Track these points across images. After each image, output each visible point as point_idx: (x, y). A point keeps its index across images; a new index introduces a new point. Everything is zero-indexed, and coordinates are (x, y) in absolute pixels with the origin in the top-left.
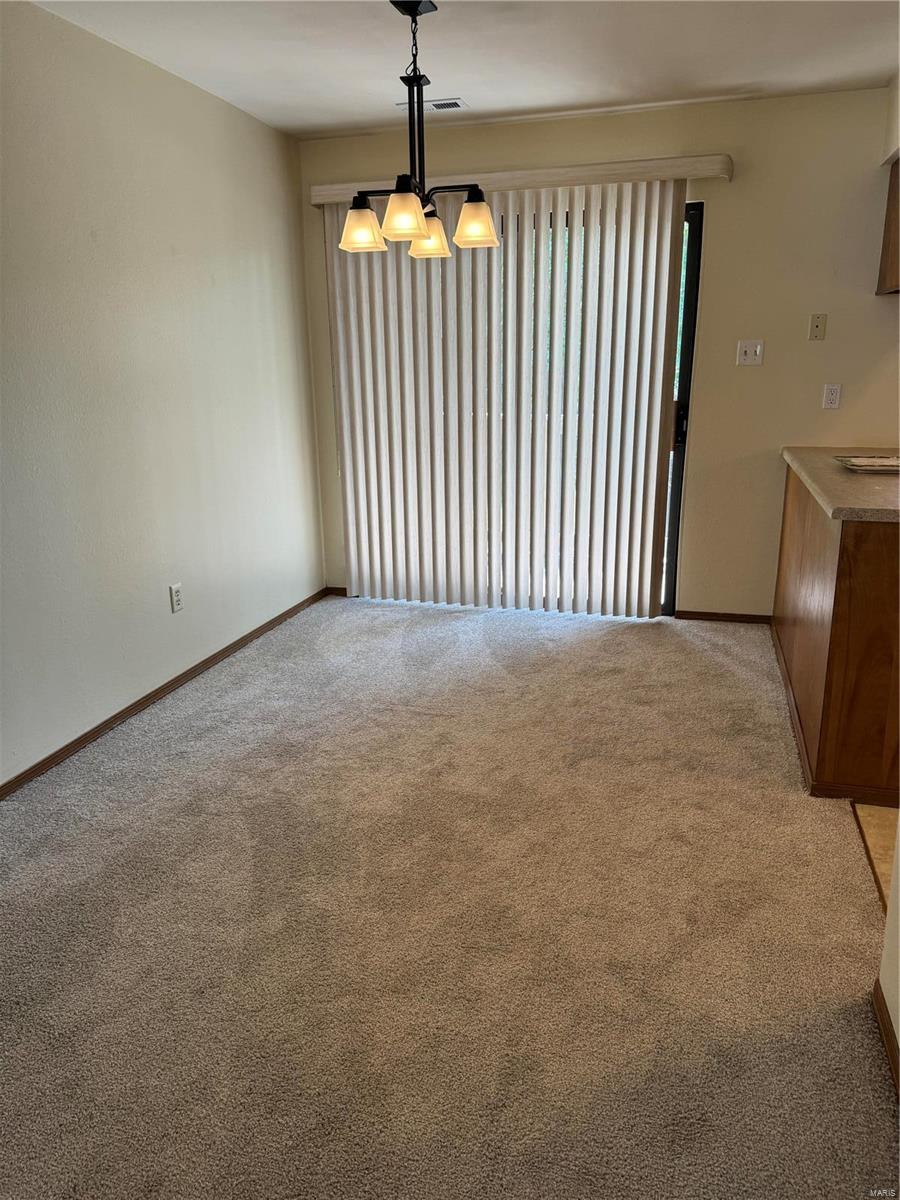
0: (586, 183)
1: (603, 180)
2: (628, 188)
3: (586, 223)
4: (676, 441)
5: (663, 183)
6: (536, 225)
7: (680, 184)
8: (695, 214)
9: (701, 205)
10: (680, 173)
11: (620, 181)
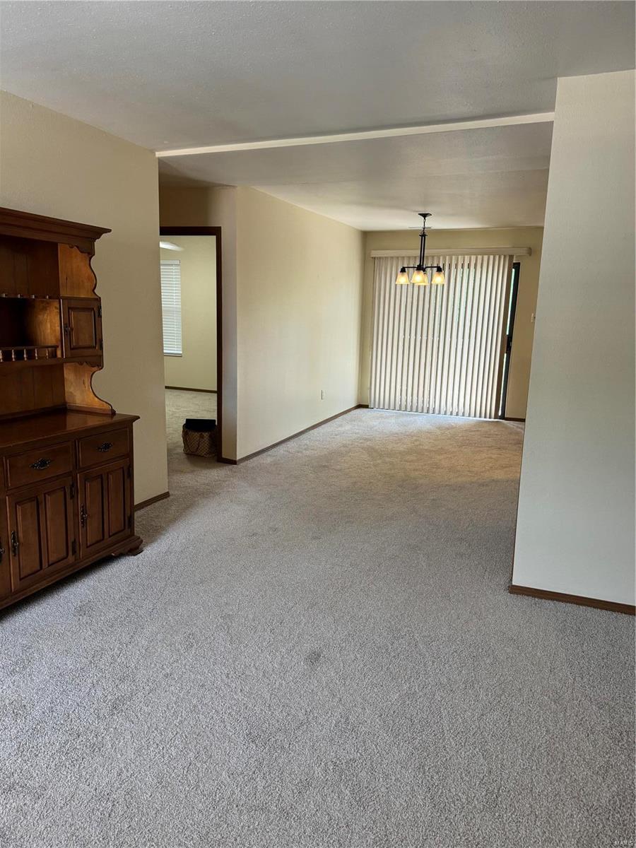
0: (476, 254)
1: (482, 254)
2: (492, 257)
3: (475, 268)
4: (507, 350)
5: (505, 257)
6: (456, 267)
7: (511, 257)
8: (517, 266)
9: (519, 263)
10: (511, 253)
11: (489, 254)
